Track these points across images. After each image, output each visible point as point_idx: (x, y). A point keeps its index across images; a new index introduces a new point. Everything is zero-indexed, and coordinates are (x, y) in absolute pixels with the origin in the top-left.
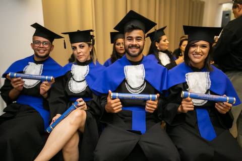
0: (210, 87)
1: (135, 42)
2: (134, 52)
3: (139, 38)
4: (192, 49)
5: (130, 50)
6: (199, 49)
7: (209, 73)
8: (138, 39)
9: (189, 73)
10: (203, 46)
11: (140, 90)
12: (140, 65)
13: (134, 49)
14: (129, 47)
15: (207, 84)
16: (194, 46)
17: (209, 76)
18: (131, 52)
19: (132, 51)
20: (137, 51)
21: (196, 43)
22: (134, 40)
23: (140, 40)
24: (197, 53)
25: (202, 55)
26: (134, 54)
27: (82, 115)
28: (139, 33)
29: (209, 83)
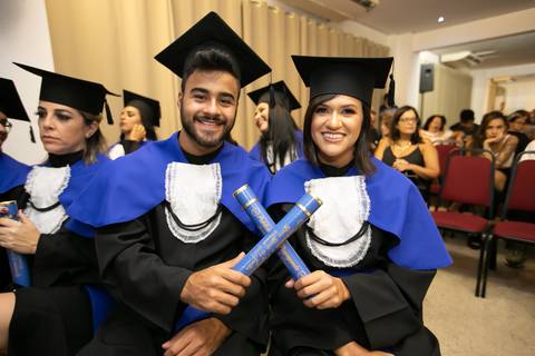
0: (368, 214)
1: (213, 107)
2: (209, 133)
3: (227, 98)
4: (319, 120)
5: (197, 126)
6: (335, 119)
7: (363, 178)
8: (224, 99)
9: (313, 181)
10: (348, 111)
11: (204, 234)
12: (210, 166)
13: (209, 126)
14: (196, 118)
15: (361, 208)
16: (325, 110)
17: (364, 184)
18: (200, 134)
19: (204, 131)
20: (218, 133)
21: (327, 103)
22: (214, 101)
23: (229, 102)
24: (332, 130)
25: (344, 135)
26: (209, 139)
28: (229, 84)
29: (364, 204)
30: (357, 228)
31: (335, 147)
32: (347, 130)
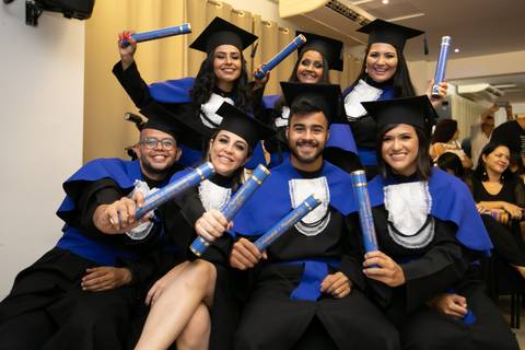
0: (430, 209)
1: (309, 136)
2: (307, 153)
3: (318, 128)
4: (387, 145)
5: (299, 148)
6: (397, 144)
7: (427, 183)
8: (315, 129)
9: (390, 186)
10: (405, 137)
11: (320, 228)
12: (319, 179)
13: (307, 148)
14: (298, 144)
15: (425, 205)
18: (301, 154)
19: (303, 152)
20: (313, 152)
22: (309, 131)
23: (319, 131)
24: (396, 152)
25: (406, 154)
26: (307, 157)
27: (209, 271)
30: (423, 219)
31: (401, 163)
32: (408, 151)
